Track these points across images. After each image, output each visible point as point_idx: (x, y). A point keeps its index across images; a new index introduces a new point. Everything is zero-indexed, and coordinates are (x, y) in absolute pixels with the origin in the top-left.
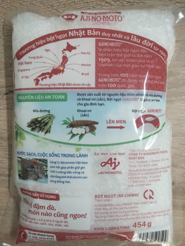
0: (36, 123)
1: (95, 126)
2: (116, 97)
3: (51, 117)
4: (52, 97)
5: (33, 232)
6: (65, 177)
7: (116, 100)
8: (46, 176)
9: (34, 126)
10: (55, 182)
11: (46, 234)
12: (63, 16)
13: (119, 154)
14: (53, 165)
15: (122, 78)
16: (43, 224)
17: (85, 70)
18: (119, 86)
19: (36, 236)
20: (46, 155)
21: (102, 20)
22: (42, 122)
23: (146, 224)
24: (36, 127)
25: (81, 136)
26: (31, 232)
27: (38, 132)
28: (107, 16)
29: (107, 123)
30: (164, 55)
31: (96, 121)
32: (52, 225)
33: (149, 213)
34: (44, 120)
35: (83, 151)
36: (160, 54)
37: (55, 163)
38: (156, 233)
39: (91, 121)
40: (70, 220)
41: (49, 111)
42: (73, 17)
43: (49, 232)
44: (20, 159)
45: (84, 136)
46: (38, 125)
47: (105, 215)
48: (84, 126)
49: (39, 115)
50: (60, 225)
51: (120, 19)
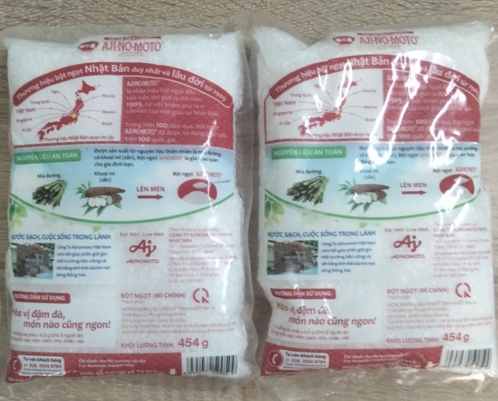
17: (107, 118)
35: (104, 230)
40: (86, 331)
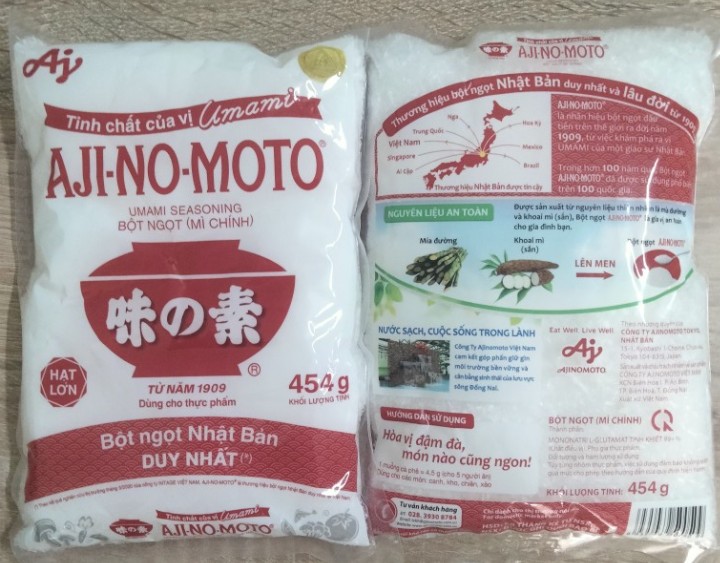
0: (427, 265)
1: (552, 271)
2: (594, 213)
3: (457, 254)
4: (461, 213)
5: (411, 502)
6: (487, 378)
7: (596, 219)
8: (446, 377)
9: (422, 273)
10: (466, 388)
11: (440, 506)
12: (482, 48)
13: (601, 331)
14: (463, 352)
15: (607, 174)
16: (435, 482)
18: (601, 191)
19: (416, 510)
20: (446, 332)
21: (563, 56)
22: (439, 263)
23: (658, 487)
24: (426, 274)
25: (523, 292)
26: (406, 502)
27: (430, 284)
28: (573, 47)
29: (577, 266)
30: (692, 126)
31: (553, 261)
32: (455, 483)
33: (663, 463)
34: (443, 260)
36: (683, 124)
37: (467, 348)
38: (680, 510)
39: (543, 263)
41: (454, 242)
42: (504, 50)
43: (447, 502)
44: (385, 344)
45: (529, 294)
46: (429, 270)
47: (570, 461)
48: (529, 271)
49: (432, 250)
50: (472, 484)
51: (599, 52)
